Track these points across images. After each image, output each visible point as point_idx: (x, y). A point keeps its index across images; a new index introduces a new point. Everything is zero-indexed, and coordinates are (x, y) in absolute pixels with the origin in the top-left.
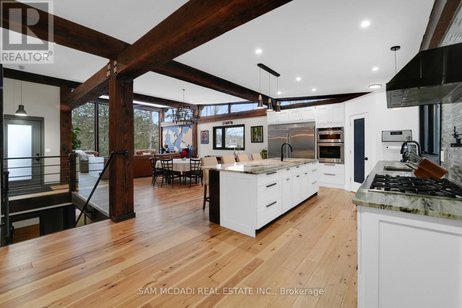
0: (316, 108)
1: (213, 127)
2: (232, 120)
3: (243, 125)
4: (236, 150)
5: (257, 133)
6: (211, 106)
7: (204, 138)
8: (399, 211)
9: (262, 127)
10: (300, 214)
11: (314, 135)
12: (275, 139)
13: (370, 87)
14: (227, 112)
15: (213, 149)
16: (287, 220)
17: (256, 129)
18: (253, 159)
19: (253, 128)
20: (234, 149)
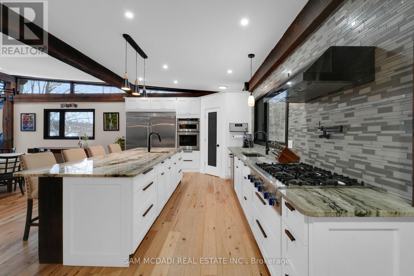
0: (176, 99)
1: (44, 110)
2: (76, 103)
3: (93, 110)
4: (81, 139)
5: (111, 120)
6: (41, 82)
7: (28, 123)
8: (354, 216)
9: (117, 114)
10: (173, 209)
11: (174, 125)
12: (134, 127)
13: (219, 87)
14: (69, 92)
15: (43, 138)
16: (163, 221)
17: (110, 116)
18: (110, 152)
19: (106, 114)
20: (79, 139)
